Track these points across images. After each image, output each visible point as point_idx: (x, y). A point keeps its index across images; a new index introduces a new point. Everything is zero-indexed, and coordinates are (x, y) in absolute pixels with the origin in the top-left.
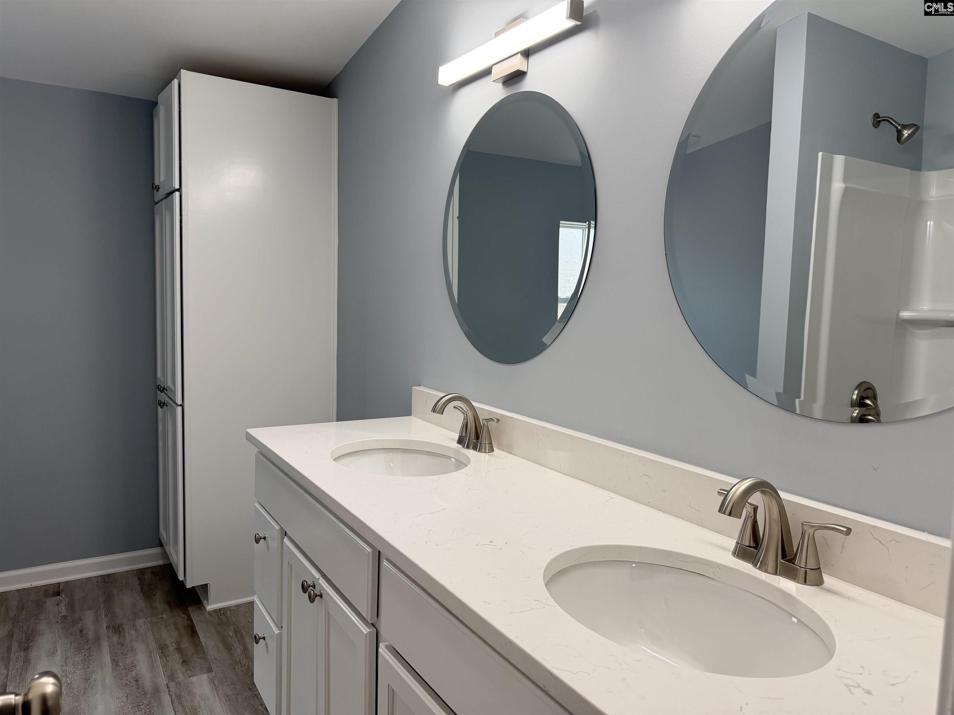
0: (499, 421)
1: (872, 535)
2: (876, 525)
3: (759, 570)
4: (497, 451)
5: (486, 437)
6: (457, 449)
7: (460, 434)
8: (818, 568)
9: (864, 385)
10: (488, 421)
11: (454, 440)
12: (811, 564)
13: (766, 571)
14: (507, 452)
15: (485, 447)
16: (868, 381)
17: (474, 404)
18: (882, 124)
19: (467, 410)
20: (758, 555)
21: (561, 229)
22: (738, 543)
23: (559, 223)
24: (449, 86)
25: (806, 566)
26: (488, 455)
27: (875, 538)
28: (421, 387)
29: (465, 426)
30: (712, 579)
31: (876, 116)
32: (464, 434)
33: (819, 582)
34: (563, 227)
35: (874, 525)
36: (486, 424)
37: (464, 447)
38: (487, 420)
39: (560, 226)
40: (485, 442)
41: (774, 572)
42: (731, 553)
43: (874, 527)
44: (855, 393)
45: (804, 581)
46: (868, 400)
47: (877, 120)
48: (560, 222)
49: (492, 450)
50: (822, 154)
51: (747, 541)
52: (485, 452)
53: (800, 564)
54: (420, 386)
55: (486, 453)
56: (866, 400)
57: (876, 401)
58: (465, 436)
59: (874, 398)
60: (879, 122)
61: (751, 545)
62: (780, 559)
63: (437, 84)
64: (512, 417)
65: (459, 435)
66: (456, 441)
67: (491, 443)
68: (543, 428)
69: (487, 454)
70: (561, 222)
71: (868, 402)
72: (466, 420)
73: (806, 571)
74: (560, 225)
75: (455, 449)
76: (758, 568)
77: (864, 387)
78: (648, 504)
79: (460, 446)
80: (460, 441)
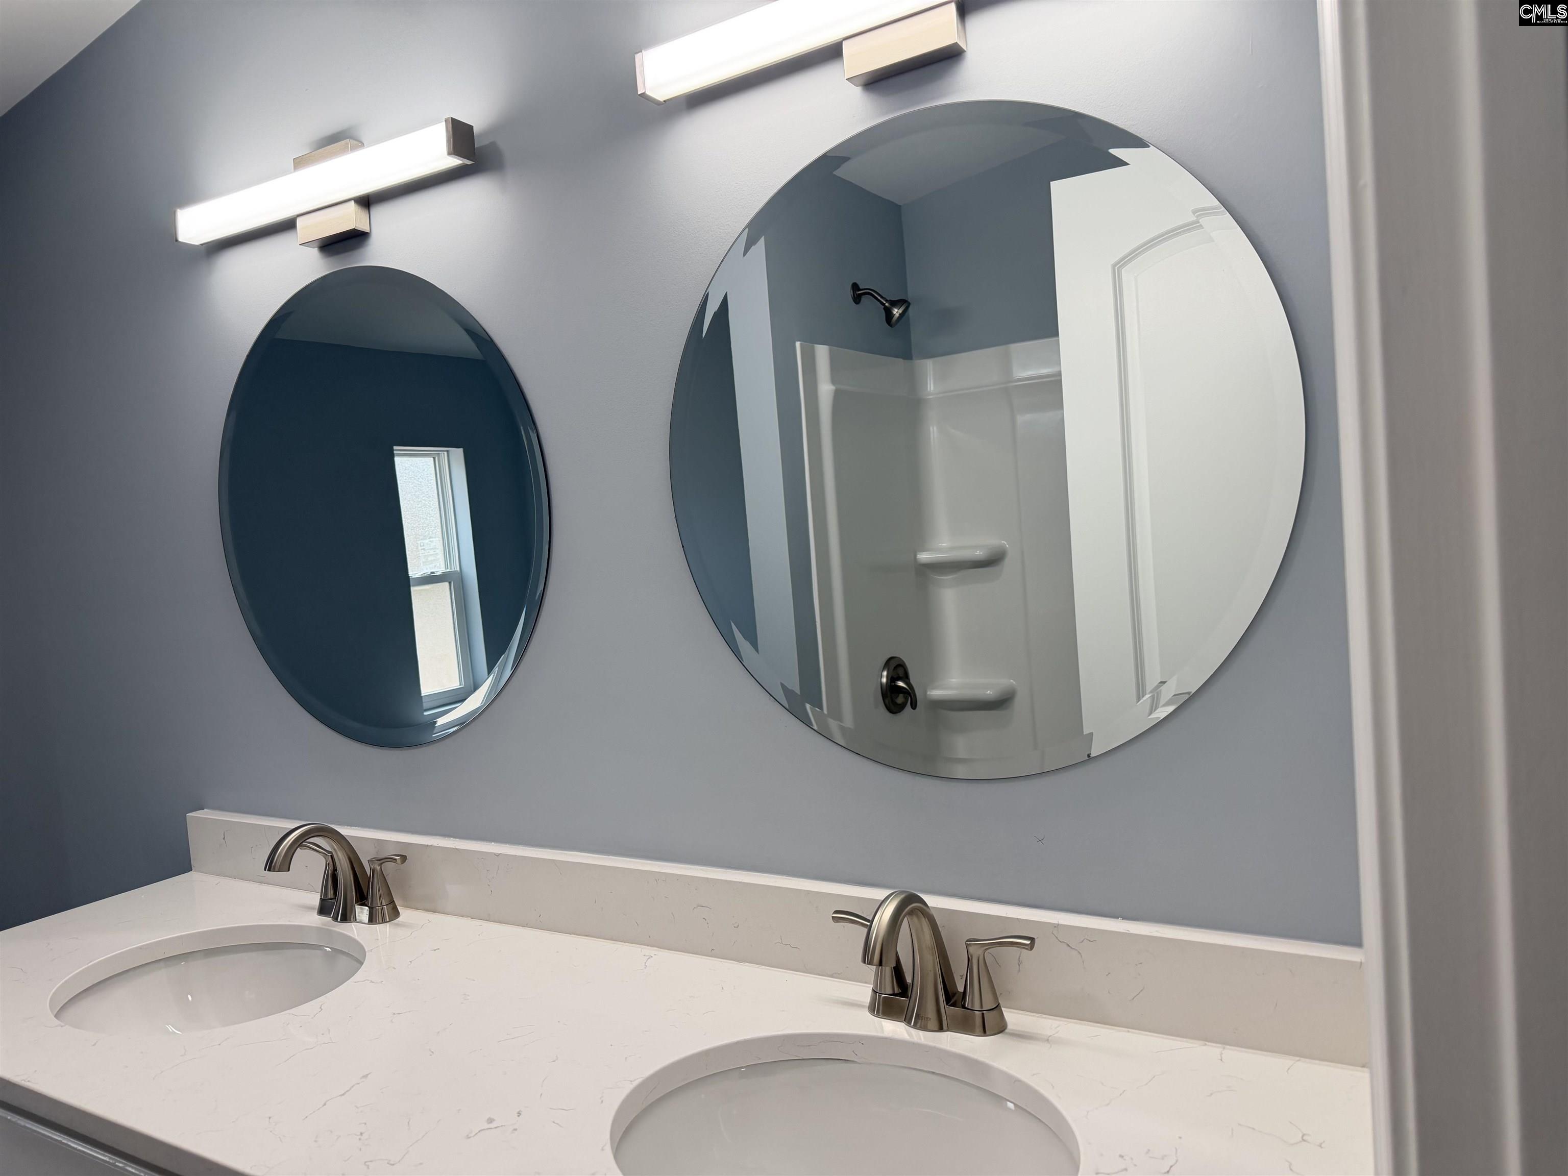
0: (406, 859)
1: (1057, 938)
2: (1060, 923)
3: (915, 1029)
4: (405, 914)
5: (381, 892)
6: (321, 926)
7: (321, 896)
8: (996, 1006)
9: (892, 661)
10: (382, 864)
11: (310, 908)
12: (988, 1004)
13: (924, 1028)
14: (427, 910)
15: (382, 909)
16: (895, 656)
17: (344, 831)
18: (864, 299)
19: (334, 849)
20: (911, 1004)
21: (397, 460)
22: (874, 991)
23: (393, 450)
24: (202, 245)
25: (982, 1006)
26: (390, 926)
27: (1060, 941)
28: (205, 810)
29: (333, 878)
30: (853, 1061)
31: (855, 287)
32: (330, 894)
33: (1001, 1028)
34: (400, 455)
35: (1057, 923)
36: (378, 868)
37: (337, 919)
38: (382, 861)
39: (395, 454)
40: (381, 902)
41: (936, 1027)
42: (867, 1009)
43: (1057, 926)
44: (884, 676)
45: (982, 1031)
46: (901, 681)
47: (858, 293)
48: (393, 448)
49: (395, 914)
50: (801, 344)
51: (889, 987)
52: (384, 921)
53: (973, 1005)
54: (203, 809)
55: (385, 923)
56: (898, 682)
57: (908, 681)
58: (332, 897)
59: (906, 677)
60: (860, 296)
61: (896, 992)
62: (945, 1004)
63: (177, 240)
64: (428, 845)
65: (319, 898)
66: (316, 909)
67: (392, 902)
68: (497, 856)
69: (388, 925)
70: (395, 448)
71: (901, 684)
72: (332, 866)
73: (983, 1014)
74: (395, 452)
75: (319, 929)
76: (913, 1025)
77: (893, 664)
78: (712, 953)
79: (327, 920)
80: (323, 910)
